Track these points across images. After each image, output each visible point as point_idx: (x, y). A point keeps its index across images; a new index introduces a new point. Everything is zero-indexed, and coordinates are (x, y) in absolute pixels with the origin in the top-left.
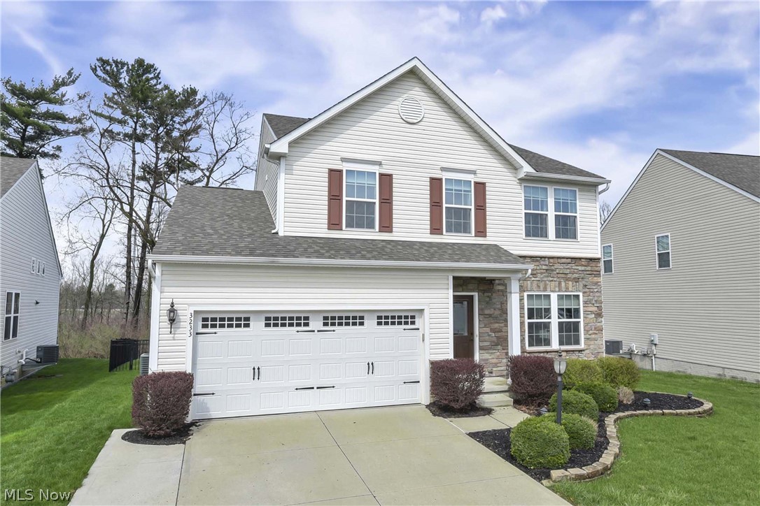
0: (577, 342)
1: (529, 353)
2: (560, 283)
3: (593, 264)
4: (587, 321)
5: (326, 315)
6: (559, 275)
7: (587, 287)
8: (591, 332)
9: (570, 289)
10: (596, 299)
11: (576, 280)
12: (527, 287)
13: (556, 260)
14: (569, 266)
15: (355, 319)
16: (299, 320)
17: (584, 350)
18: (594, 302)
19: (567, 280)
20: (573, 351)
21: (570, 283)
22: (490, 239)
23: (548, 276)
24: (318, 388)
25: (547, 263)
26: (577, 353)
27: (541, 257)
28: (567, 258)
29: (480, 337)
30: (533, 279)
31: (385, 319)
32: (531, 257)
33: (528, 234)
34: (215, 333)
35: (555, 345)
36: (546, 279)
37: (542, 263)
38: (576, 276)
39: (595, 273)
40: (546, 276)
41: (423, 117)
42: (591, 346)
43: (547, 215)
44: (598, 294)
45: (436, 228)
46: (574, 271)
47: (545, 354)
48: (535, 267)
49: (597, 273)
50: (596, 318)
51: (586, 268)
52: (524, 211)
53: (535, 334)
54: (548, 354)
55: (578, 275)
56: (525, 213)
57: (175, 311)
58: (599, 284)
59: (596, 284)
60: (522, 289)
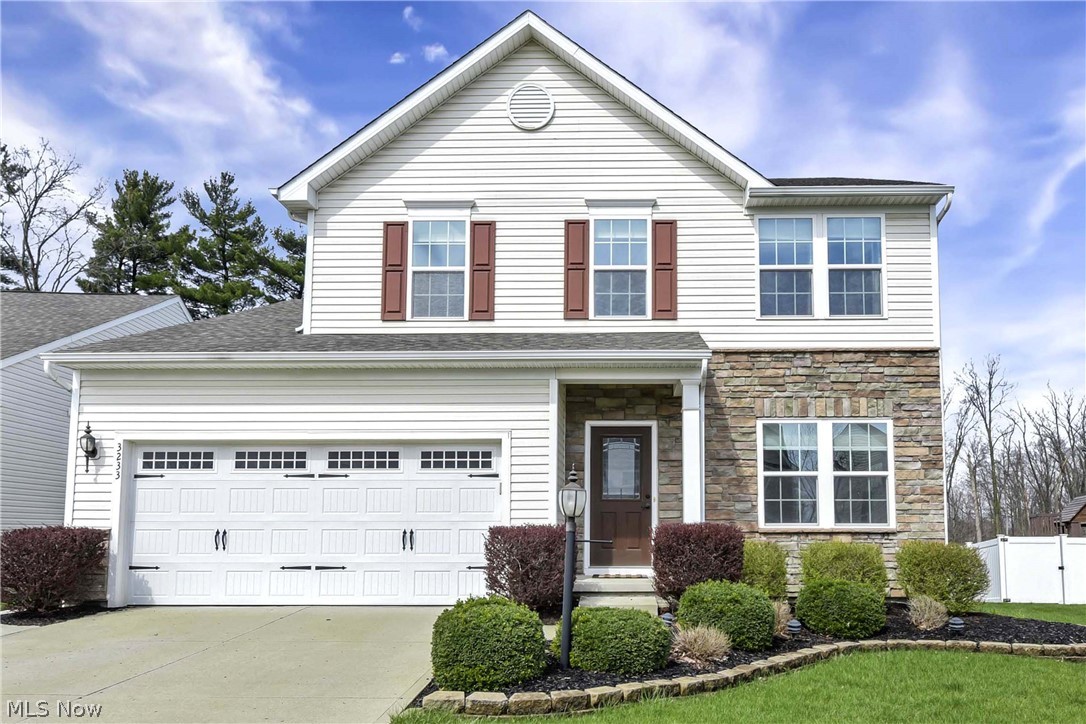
0: (882, 517)
1: (765, 534)
2: (838, 401)
3: (921, 362)
4: (904, 475)
5: (334, 449)
6: (835, 387)
7: (903, 408)
8: (912, 497)
9: (862, 413)
10: (925, 431)
11: (879, 395)
12: (762, 410)
13: (829, 357)
14: (860, 367)
16: (289, 457)
17: (894, 533)
18: (920, 438)
19: (855, 394)
20: (868, 534)
21: (863, 401)
22: (681, 325)
23: (810, 389)
24: (317, 568)
25: (808, 362)
26: (878, 539)
27: (796, 353)
28: (856, 352)
29: (660, 501)
30: (776, 394)
31: (437, 456)
32: (772, 353)
33: (767, 308)
34: (162, 476)
35: (826, 519)
36: (806, 394)
37: (797, 362)
38: (878, 386)
39: (924, 379)
40: (805, 389)
41: (553, 117)
42: (912, 526)
43: (811, 270)
44: (933, 422)
45: (575, 308)
46: (871, 377)
47: (802, 537)
48: (781, 372)
49: (931, 379)
50: (926, 470)
51: (901, 369)
52: (758, 267)
53: (781, 500)
54: (810, 537)
55: (881, 385)
56: (761, 271)
57: (92, 440)
58: (934, 401)
59: (927, 401)
60: (750, 413)
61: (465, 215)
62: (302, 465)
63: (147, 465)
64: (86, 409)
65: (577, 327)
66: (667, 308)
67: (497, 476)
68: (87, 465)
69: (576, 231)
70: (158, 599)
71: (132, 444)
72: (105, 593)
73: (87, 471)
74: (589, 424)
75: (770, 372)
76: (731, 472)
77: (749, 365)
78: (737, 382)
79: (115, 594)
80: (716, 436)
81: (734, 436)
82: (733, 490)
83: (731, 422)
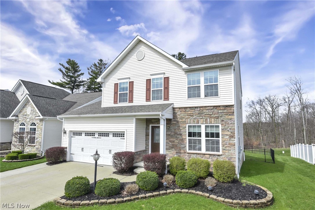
0: (218, 150)
1: (188, 153)
2: (206, 120)
3: (229, 109)
4: (224, 139)
5: (99, 133)
6: (206, 116)
7: (224, 121)
8: (226, 146)
9: (213, 123)
10: (230, 127)
11: (218, 118)
12: (188, 122)
13: (204, 108)
14: (212, 111)
16: (93, 134)
17: (221, 155)
18: (228, 129)
19: (211, 118)
20: (214, 155)
21: (213, 119)
22: (170, 101)
23: (199, 116)
25: (199, 110)
26: (217, 157)
27: (196, 107)
28: (211, 107)
31: (115, 134)
32: (190, 108)
33: (189, 96)
34: (75, 137)
35: (203, 151)
36: (198, 118)
37: (196, 110)
38: (217, 115)
39: (230, 113)
40: (198, 116)
41: (144, 57)
42: (226, 154)
43: (200, 86)
44: (232, 125)
45: (148, 99)
46: (215, 113)
47: (197, 155)
48: (192, 112)
49: (232, 113)
50: (230, 138)
51: (223, 111)
53: (193, 145)
54: (199, 155)
55: (218, 115)
56: (188, 87)
57: (65, 130)
58: (233, 119)
59: (231, 119)
60: (185, 123)
61: (128, 80)
62: (94, 136)
63: (73, 135)
64: (65, 125)
65: (148, 103)
66: (167, 98)
67: (125, 139)
68: (64, 135)
69: (148, 81)
70: (74, 160)
71: (71, 131)
72: (66, 159)
74: (151, 125)
75: (189, 112)
76: (180, 137)
77: (184, 111)
78: (182, 115)
79: (68, 159)
80: (177, 128)
81: (181, 128)
82: (181, 142)
83: (180, 125)
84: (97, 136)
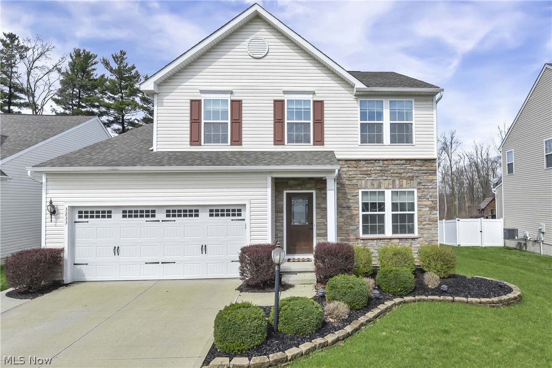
0: (411, 231)
1: (363, 239)
2: (394, 181)
3: (429, 164)
4: (421, 213)
5: (168, 209)
6: (393, 175)
7: (422, 184)
8: (425, 223)
9: (404, 187)
10: (431, 194)
11: (411, 179)
12: (361, 185)
13: (390, 162)
14: (403, 167)
15: (191, 212)
16: (148, 213)
17: (417, 238)
18: (428, 197)
19: (401, 178)
20: (406, 239)
21: (404, 181)
22: (327, 147)
23: (382, 176)
24: (162, 263)
25: (381, 164)
26: (410, 241)
27: (376, 160)
28: (401, 160)
29: (317, 226)
30: (367, 178)
31: (216, 212)
32: (365, 160)
33: (363, 141)
34: (87, 222)
35: (388, 232)
36: (380, 178)
37: (376, 164)
38: (411, 175)
39: (430, 172)
40: (379, 176)
41: (268, 52)
42: (424, 235)
43: (382, 124)
44: (432, 190)
45: (278, 140)
46: (408, 171)
47: (378, 240)
48: (369, 169)
49: (433, 172)
50: (431, 211)
51: (420, 167)
52: (360, 122)
53: (369, 224)
54: (382, 240)
55: (412, 174)
57: (53, 207)
58: (434, 181)
59: (431, 181)
60: (356, 187)
61: (228, 97)
62: (153, 216)
63: (80, 217)
64: (50, 191)
65: (279, 149)
66: (319, 140)
67: (244, 220)
68: (51, 218)
69: (279, 105)
70: (88, 278)
71: (72, 208)
72: (62, 277)
73: (51, 221)
74: (285, 192)
75: (365, 169)
76: (348, 212)
77: (356, 165)
78: (350, 173)
79: (67, 277)
80: (341, 197)
81: (349, 197)
82: (349, 220)
83: (348, 191)
84: (160, 215)
